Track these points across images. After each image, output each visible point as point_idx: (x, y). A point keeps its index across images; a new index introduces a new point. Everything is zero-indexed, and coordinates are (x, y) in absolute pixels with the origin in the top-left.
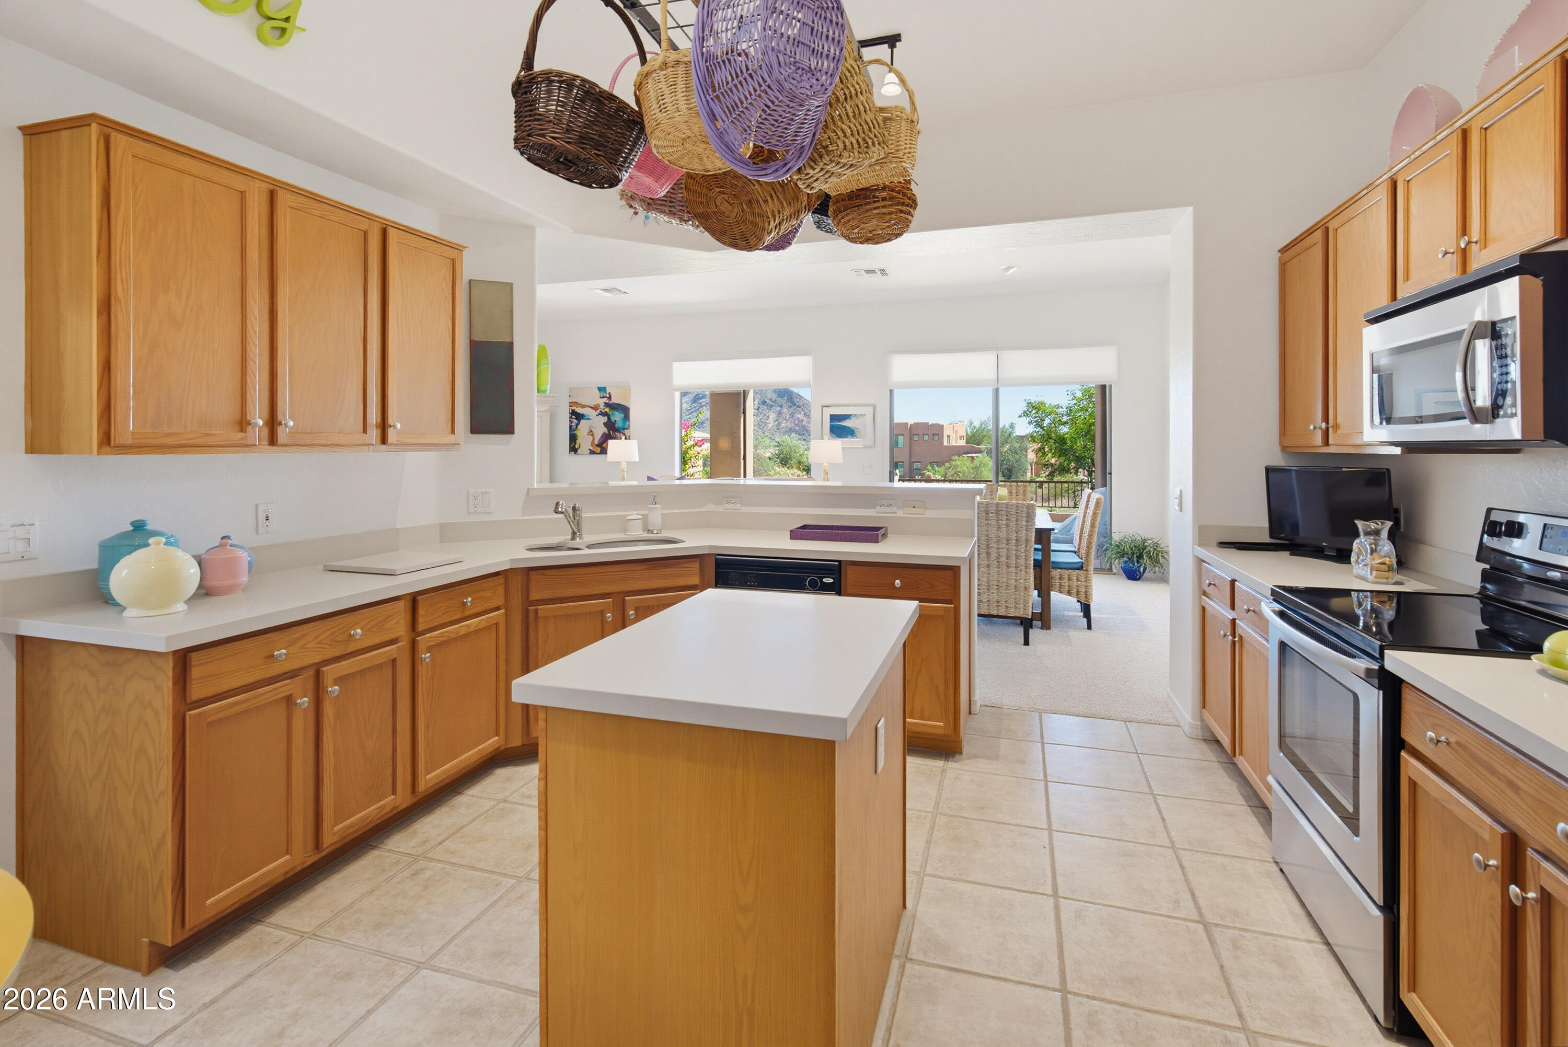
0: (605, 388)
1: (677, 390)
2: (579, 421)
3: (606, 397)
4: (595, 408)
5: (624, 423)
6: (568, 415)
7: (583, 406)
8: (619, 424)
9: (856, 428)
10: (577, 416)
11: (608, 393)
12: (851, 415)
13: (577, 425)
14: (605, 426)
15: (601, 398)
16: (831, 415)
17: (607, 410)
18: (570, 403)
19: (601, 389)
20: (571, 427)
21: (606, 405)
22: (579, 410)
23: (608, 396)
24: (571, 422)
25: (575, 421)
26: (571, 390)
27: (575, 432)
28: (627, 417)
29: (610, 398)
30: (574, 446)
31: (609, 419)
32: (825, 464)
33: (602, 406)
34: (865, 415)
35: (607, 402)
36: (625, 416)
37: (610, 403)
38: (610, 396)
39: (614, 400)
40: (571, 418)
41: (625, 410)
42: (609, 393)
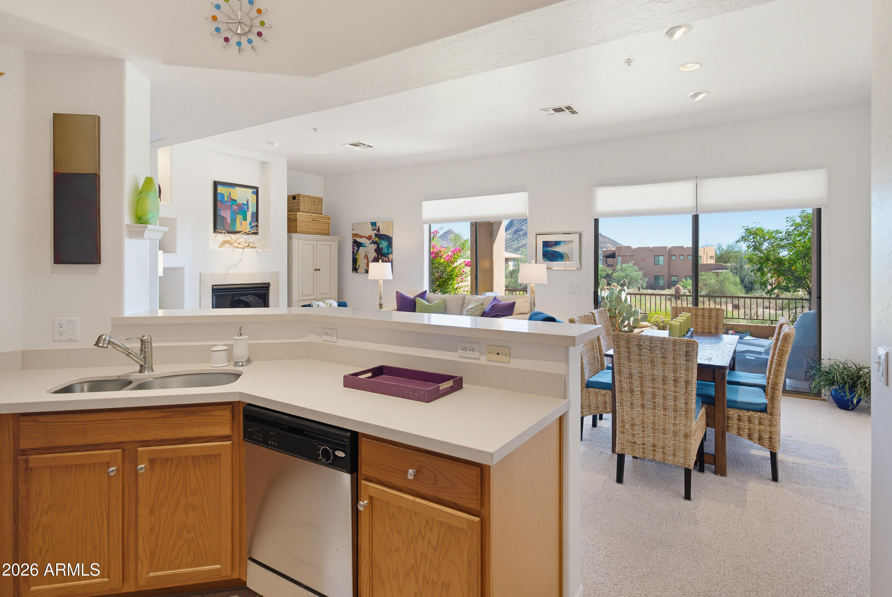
0: (375, 223)
1: (425, 223)
2: (359, 248)
3: (376, 230)
4: (369, 238)
5: (388, 250)
6: (351, 244)
7: (361, 237)
8: (385, 251)
9: (565, 253)
10: (357, 245)
11: (377, 226)
12: (561, 241)
13: (358, 251)
14: (376, 252)
15: (372, 230)
16: (543, 242)
17: (377, 239)
18: (353, 234)
19: (374, 224)
20: (353, 252)
21: (376, 235)
22: (359, 240)
23: (377, 229)
24: (353, 249)
25: (356, 248)
26: (353, 225)
27: (356, 256)
28: (390, 245)
29: (378, 230)
30: (356, 266)
31: (378, 246)
32: (532, 285)
33: (373, 236)
34: (573, 241)
35: (377, 233)
36: (389, 244)
37: (379, 234)
38: (379, 229)
39: (382, 232)
40: (353, 245)
41: (389, 239)
42: (378, 227)
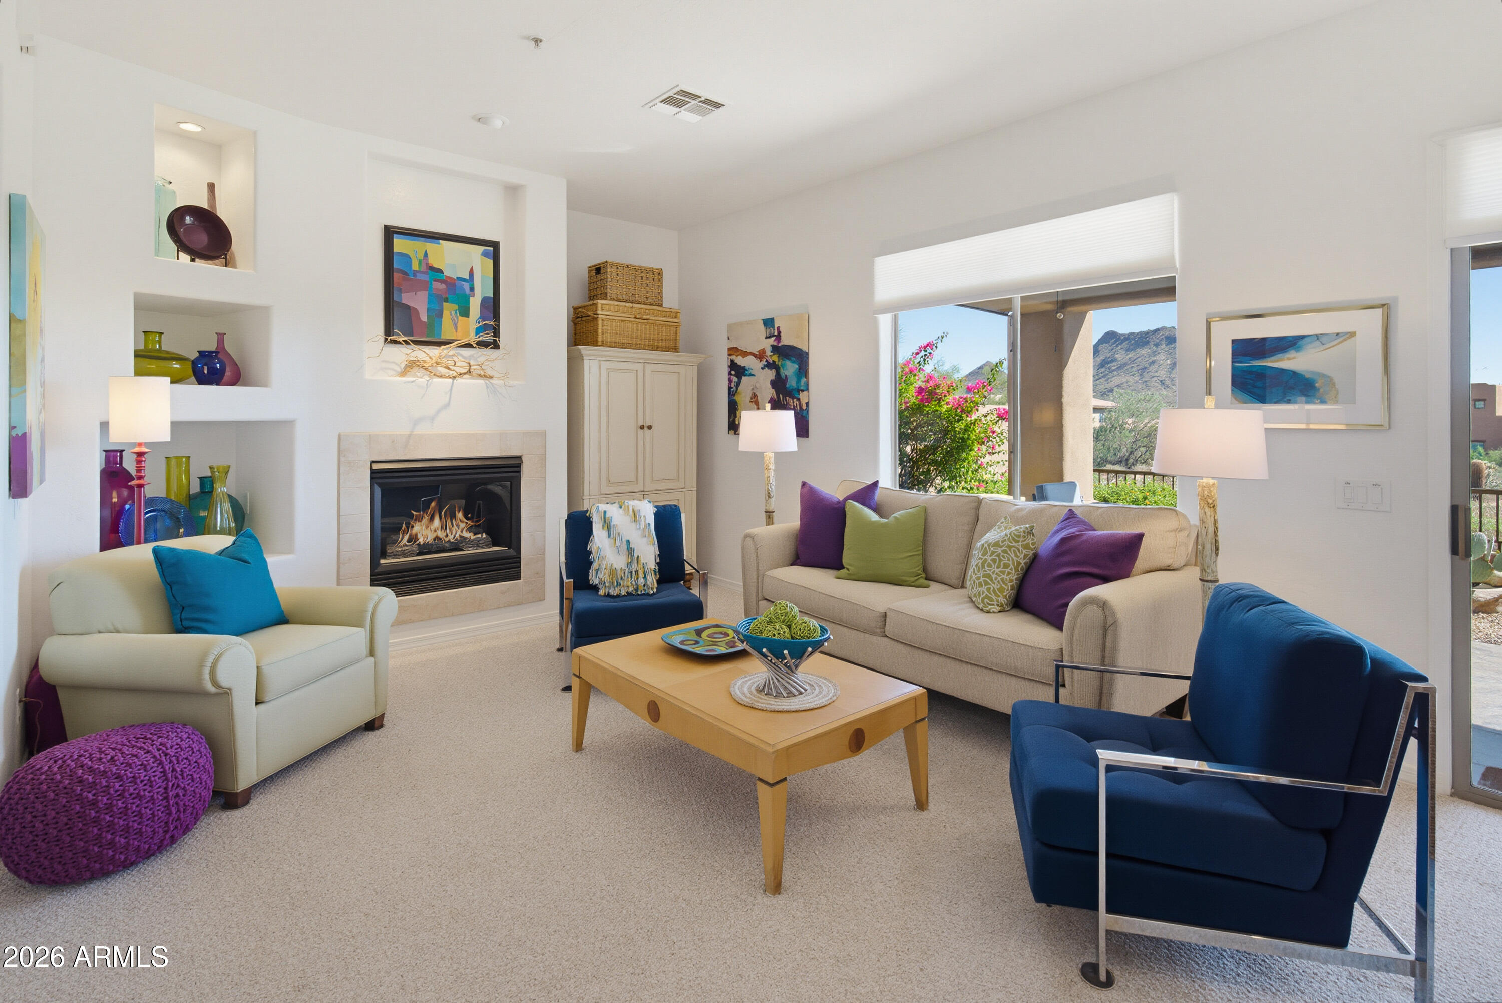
0: (772, 320)
2: (740, 379)
3: (773, 336)
4: (760, 355)
5: (799, 381)
6: (726, 370)
7: (745, 354)
8: (792, 383)
9: (1323, 375)
10: (737, 371)
11: (776, 327)
12: (1303, 337)
13: (738, 385)
14: (773, 388)
15: (767, 338)
16: (1233, 341)
17: (775, 358)
18: (730, 349)
19: (768, 323)
20: (730, 388)
21: (775, 349)
22: (740, 361)
23: (776, 333)
24: (730, 381)
25: (735, 379)
26: (730, 327)
27: (735, 398)
28: (803, 370)
29: (778, 337)
30: (734, 420)
31: (778, 373)
33: (768, 352)
34: (1352, 334)
35: (775, 343)
36: (800, 368)
37: (780, 345)
38: (779, 333)
39: (786, 340)
40: (730, 374)
41: (800, 357)
42: (778, 328)
